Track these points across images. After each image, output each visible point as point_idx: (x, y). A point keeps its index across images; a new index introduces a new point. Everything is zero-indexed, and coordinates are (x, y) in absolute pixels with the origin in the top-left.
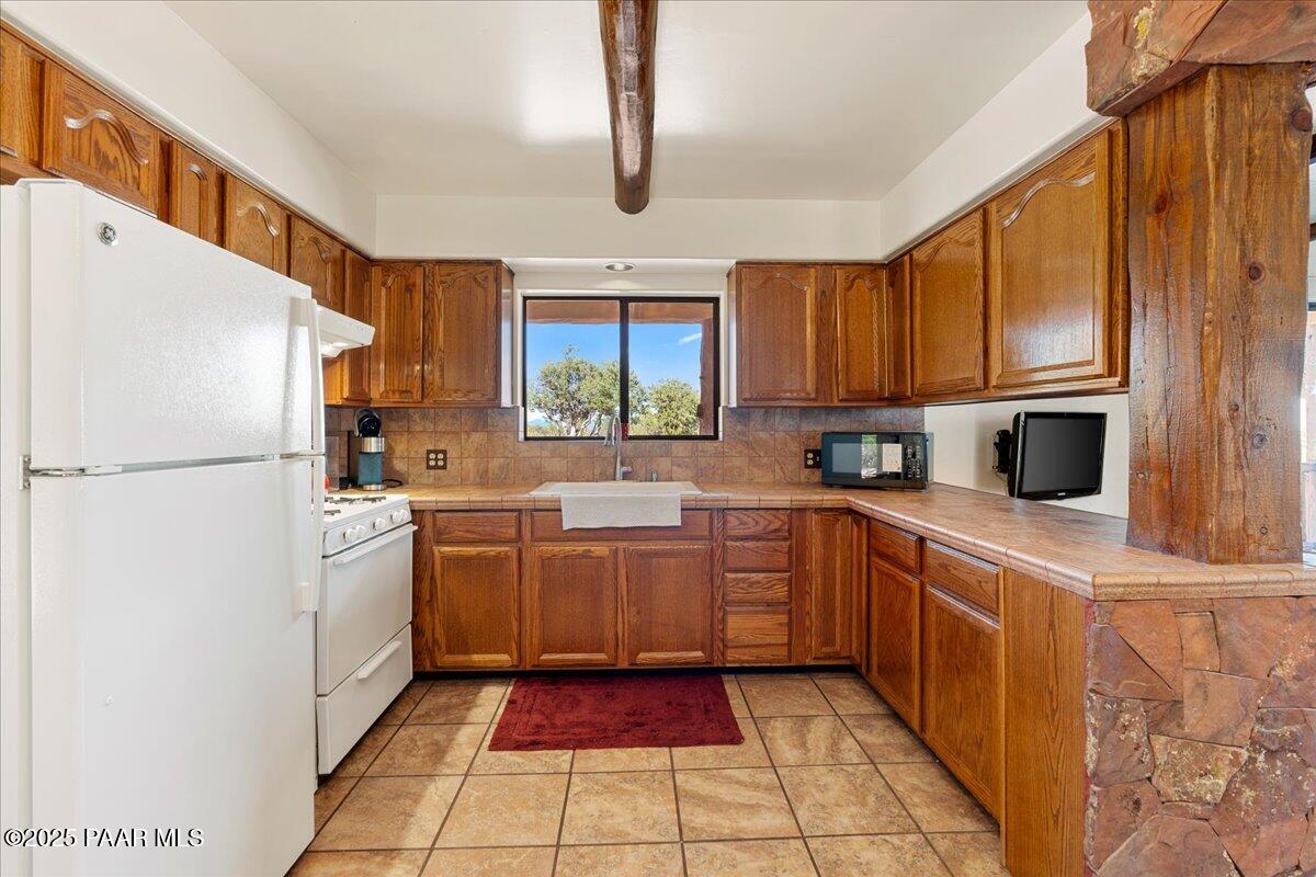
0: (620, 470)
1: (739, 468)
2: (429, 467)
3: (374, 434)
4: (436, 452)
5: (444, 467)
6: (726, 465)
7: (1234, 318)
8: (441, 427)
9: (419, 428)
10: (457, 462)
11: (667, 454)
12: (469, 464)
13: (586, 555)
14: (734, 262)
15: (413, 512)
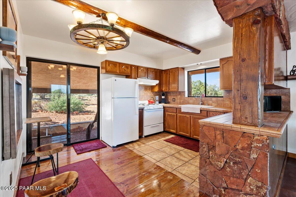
0: (200, 103)
1: (228, 104)
2: (173, 101)
3: (164, 96)
4: (174, 99)
5: (175, 101)
6: (224, 103)
7: (238, 71)
8: (174, 95)
9: (172, 95)
10: (176, 100)
11: (211, 100)
12: (178, 101)
13: (185, 116)
14: (219, 59)
15: (163, 107)
